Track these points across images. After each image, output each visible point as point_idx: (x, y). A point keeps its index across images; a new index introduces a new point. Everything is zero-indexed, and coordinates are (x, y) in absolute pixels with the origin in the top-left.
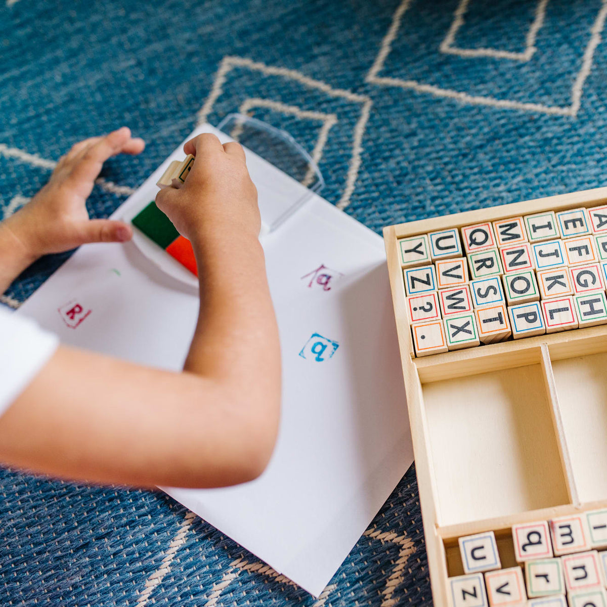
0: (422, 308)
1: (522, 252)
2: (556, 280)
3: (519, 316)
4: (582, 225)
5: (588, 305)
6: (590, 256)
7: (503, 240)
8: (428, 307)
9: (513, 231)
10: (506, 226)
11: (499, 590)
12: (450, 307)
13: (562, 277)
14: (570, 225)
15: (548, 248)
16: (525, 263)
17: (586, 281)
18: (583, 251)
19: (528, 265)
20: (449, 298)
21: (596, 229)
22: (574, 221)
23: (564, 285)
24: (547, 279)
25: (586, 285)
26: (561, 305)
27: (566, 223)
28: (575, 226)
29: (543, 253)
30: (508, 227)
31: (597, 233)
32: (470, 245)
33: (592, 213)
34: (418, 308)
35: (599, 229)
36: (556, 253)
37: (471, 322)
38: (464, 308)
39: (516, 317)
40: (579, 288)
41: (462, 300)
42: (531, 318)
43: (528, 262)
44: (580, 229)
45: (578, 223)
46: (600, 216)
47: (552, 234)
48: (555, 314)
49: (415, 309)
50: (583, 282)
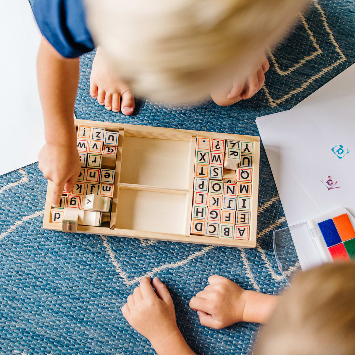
0: (218, 145)
1: (233, 193)
2: (217, 202)
3: (203, 182)
4: (241, 221)
5: (201, 211)
6: (224, 221)
7: (241, 185)
8: (218, 147)
9: (244, 190)
10: (248, 188)
11: (95, 144)
12: (215, 156)
13: (217, 205)
14: (243, 216)
15: (233, 204)
16: (227, 193)
17: (213, 214)
18: (228, 219)
19: (226, 194)
20: (219, 156)
21: (237, 227)
22: (244, 218)
23: (213, 205)
24: (218, 199)
25: (211, 213)
26: (205, 200)
27: (244, 215)
28: (241, 218)
29: (231, 202)
30: (247, 189)
31: (235, 227)
32: (242, 170)
33: (246, 228)
34: (218, 143)
35: (237, 229)
36: (229, 207)
37: (205, 162)
38: (213, 161)
39: (203, 180)
40: (210, 211)
41: (217, 161)
42: (201, 187)
43: (227, 194)
44: (240, 220)
45: (243, 220)
46: (244, 231)
47: (239, 206)
48: (201, 196)
49: (218, 142)
50: (212, 213)
